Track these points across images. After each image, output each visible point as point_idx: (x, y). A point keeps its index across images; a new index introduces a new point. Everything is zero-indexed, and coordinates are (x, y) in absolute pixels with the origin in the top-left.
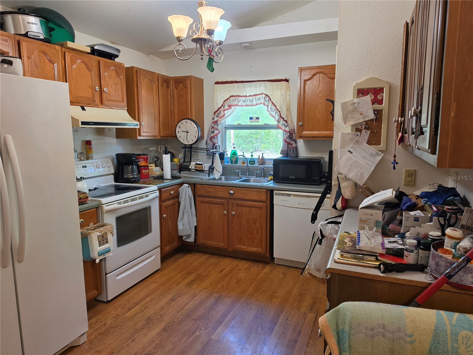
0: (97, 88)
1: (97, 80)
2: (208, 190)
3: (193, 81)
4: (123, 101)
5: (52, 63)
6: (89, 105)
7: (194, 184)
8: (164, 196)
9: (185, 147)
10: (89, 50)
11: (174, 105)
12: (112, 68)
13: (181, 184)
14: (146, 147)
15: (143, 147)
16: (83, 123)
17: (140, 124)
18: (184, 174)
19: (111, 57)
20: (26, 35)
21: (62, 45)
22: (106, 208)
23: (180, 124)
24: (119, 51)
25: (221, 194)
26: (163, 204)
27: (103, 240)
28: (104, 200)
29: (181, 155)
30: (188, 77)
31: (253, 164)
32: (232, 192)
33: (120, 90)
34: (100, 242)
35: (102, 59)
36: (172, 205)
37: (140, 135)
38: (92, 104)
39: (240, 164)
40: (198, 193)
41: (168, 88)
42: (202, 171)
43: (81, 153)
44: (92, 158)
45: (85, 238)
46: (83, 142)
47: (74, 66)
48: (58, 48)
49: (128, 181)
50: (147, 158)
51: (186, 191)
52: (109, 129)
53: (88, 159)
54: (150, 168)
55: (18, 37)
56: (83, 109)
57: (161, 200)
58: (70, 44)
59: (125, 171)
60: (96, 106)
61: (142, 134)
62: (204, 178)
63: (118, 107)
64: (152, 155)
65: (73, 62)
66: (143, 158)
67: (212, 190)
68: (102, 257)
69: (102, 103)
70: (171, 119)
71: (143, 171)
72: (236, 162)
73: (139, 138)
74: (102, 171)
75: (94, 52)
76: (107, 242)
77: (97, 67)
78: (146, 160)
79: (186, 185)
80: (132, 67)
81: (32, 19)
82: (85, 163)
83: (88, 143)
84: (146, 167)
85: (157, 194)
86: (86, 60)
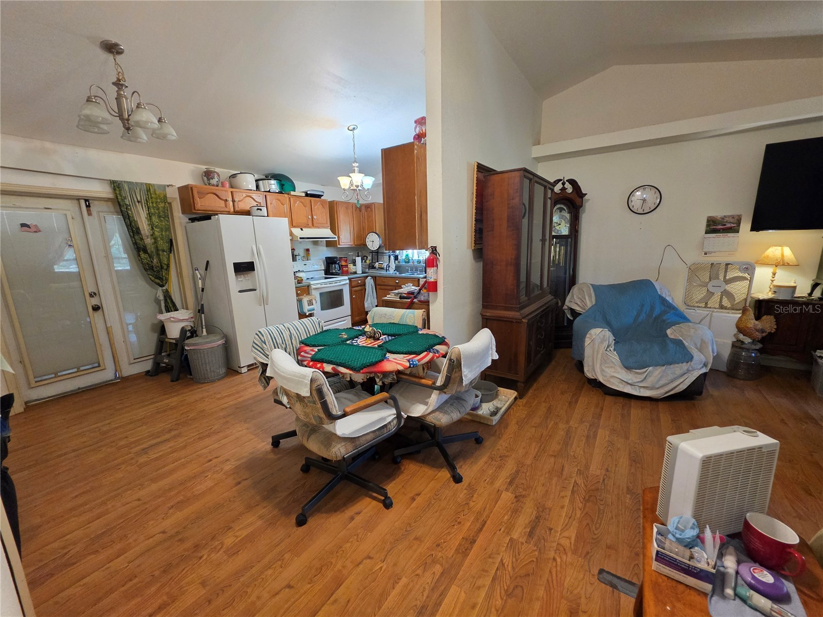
0: (310, 217)
1: (310, 211)
2: (384, 280)
3: (376, 206)
4: (327, 223)
5: (284, 205)
6: (305, 227)
7: (375, 277)
8: (353, 284)
9: (372, 252)
10: (304, 195)
11: (365, 223)
12: (319, 203)
13: (367, 277)
14: (347, 252)
15: (344, 253)
16: (301, 238)
17: (339, 237)
18: (371, 271)
19: (319, 196)
20: (269, 191)
21: (288, 194)
22: (313, 287)
23: (368, 236)
24: (323, 192)
25: (391, 283)
26: (353, 289)
27: (310, 303)
28: (312, 282)
29: (369, 258)
30: (373, 203)
31: (420, 263)
32: (397, 281)
33: (325, 217)
34: (308, 304)
35: (313, 199)
36: (360, 290)
37: (339, 245)
38: (307, 226)
39: (411, 263)
40: (377, 283)
41: (360, 211)
42: (383, 268)
43: (303, 257)
44: (310, 260)
45: (300, 301)
46: (304, 249)
47: (296, 205)
48: (286, 195)
49: (333, 274)
50: (346, 260)
51: (370, 282)
52: (321, 241)
53: (308, 260)
54: (349, 266)
55: (265, 193)
56: (302, 230)
57: (351, 287)
58: (292, 193)
59: (330, 268)
60: (310, 227)
61: (341, 244)
62: (383, 273)
63: (323, 227)
64: (350, 259)
65: (295, 203)
66: (343, 260)
67: (386, 281)
68: (310, 312)
69: (313, 225)
70: (363, 233)
71: (344, 269)
72: (408, 262)
73: (339, 246)
74: (316, 267)
75: (307, 195)
76: (313, 305)
77: (310, 204)
78: (346, 261)
79: (370, 277)
80: (334, 201)
81: (273, 182)
82: (306, 262)
83: (308, 250)
84: (346, 266)
85: (348, 281)
86: (303, 200)
